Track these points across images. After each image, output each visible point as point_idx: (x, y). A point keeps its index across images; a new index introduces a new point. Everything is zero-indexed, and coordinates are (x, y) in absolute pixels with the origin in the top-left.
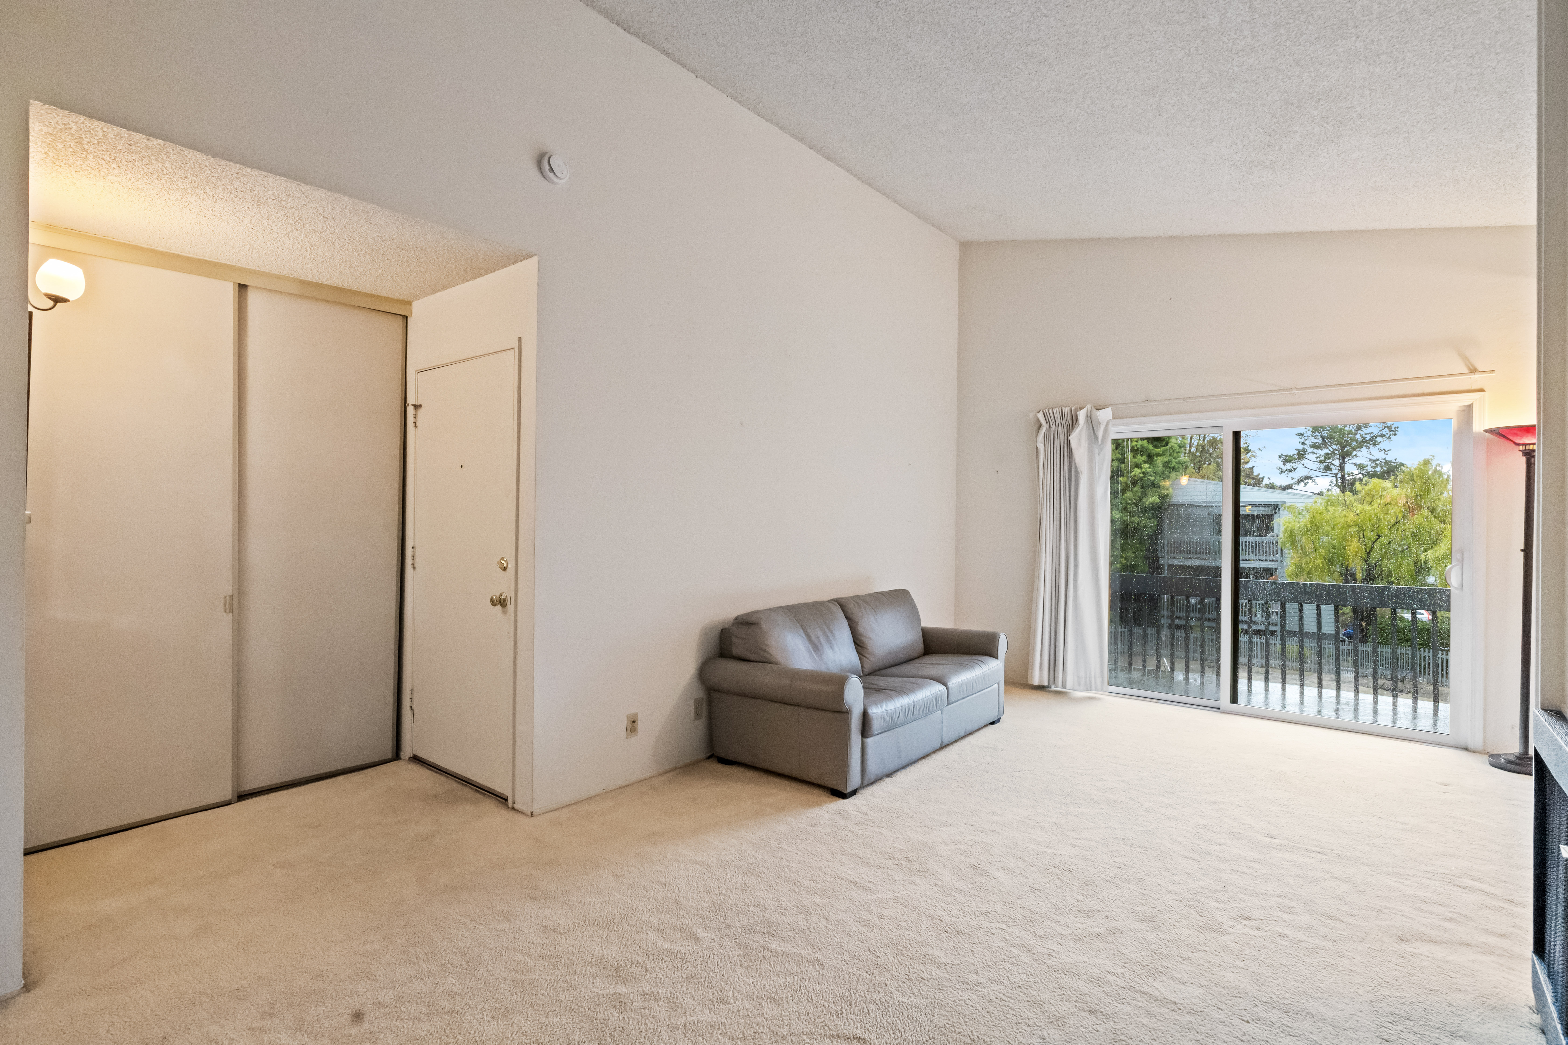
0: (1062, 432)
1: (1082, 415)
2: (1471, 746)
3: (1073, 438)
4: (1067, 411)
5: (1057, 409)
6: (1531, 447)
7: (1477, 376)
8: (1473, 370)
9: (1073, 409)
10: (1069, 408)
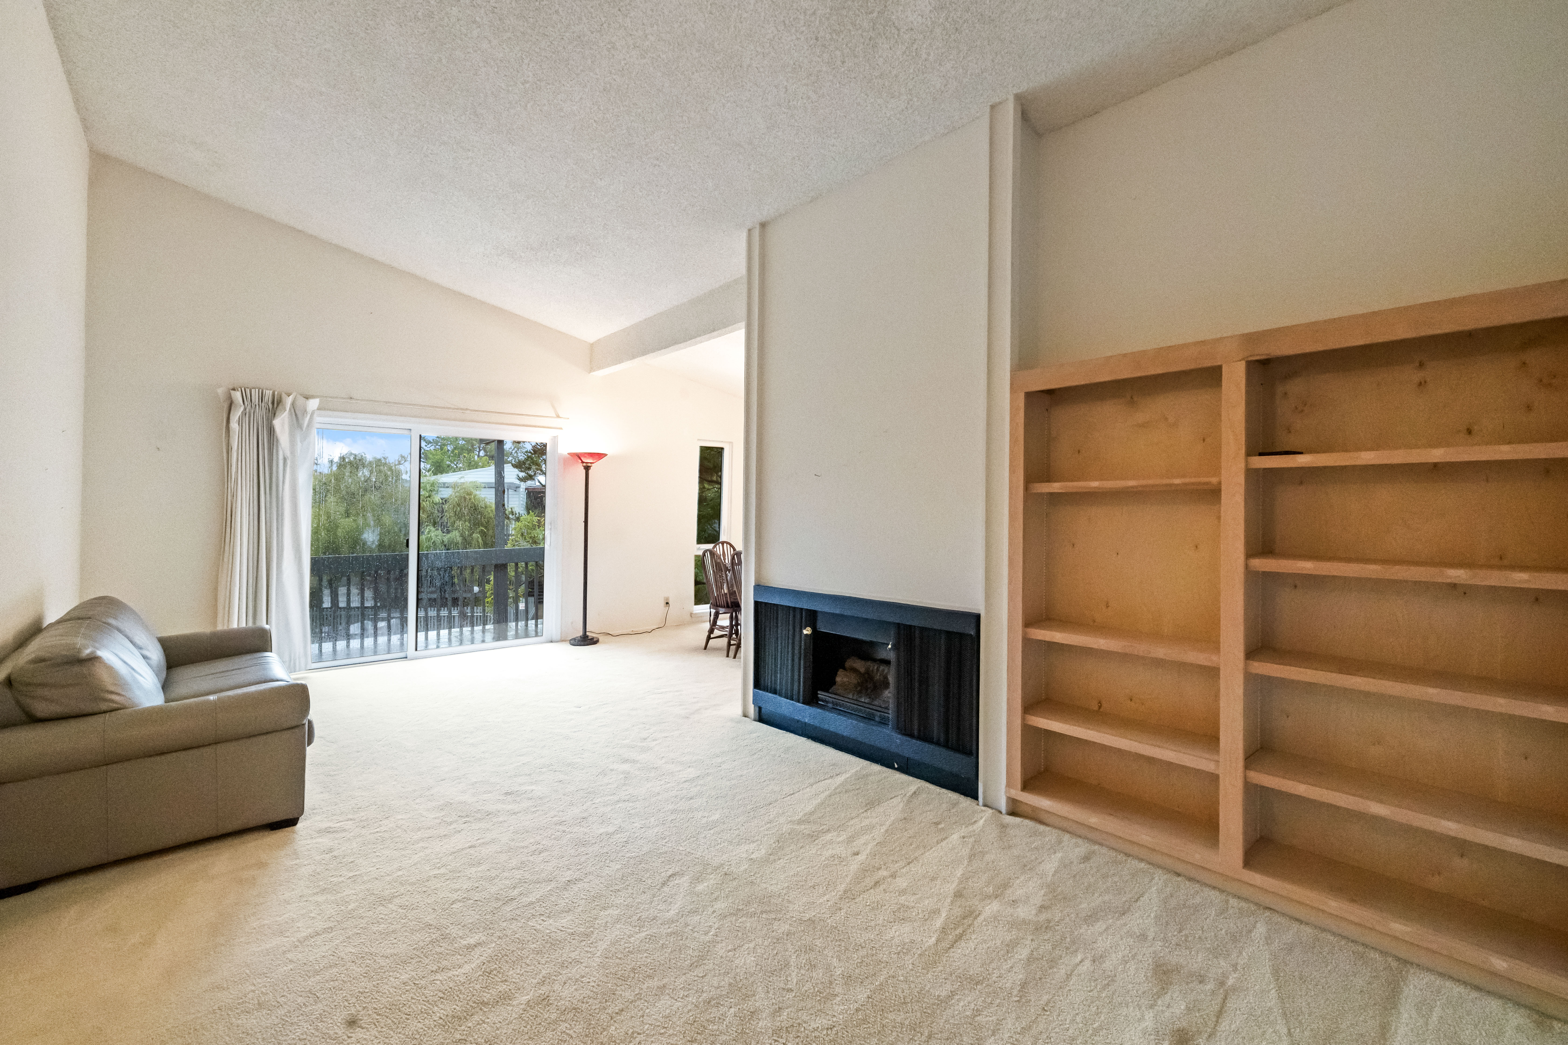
0: (261, 413)
1: (288, 401)
2: (554, 638)
3: (277, 423)
4: (268, 394)
5: (257, 390)
6: (589, 465)
7: (559, 420)
8: (558, 417)
9: (276, 393)
10: (271, 392)
